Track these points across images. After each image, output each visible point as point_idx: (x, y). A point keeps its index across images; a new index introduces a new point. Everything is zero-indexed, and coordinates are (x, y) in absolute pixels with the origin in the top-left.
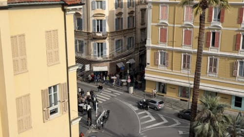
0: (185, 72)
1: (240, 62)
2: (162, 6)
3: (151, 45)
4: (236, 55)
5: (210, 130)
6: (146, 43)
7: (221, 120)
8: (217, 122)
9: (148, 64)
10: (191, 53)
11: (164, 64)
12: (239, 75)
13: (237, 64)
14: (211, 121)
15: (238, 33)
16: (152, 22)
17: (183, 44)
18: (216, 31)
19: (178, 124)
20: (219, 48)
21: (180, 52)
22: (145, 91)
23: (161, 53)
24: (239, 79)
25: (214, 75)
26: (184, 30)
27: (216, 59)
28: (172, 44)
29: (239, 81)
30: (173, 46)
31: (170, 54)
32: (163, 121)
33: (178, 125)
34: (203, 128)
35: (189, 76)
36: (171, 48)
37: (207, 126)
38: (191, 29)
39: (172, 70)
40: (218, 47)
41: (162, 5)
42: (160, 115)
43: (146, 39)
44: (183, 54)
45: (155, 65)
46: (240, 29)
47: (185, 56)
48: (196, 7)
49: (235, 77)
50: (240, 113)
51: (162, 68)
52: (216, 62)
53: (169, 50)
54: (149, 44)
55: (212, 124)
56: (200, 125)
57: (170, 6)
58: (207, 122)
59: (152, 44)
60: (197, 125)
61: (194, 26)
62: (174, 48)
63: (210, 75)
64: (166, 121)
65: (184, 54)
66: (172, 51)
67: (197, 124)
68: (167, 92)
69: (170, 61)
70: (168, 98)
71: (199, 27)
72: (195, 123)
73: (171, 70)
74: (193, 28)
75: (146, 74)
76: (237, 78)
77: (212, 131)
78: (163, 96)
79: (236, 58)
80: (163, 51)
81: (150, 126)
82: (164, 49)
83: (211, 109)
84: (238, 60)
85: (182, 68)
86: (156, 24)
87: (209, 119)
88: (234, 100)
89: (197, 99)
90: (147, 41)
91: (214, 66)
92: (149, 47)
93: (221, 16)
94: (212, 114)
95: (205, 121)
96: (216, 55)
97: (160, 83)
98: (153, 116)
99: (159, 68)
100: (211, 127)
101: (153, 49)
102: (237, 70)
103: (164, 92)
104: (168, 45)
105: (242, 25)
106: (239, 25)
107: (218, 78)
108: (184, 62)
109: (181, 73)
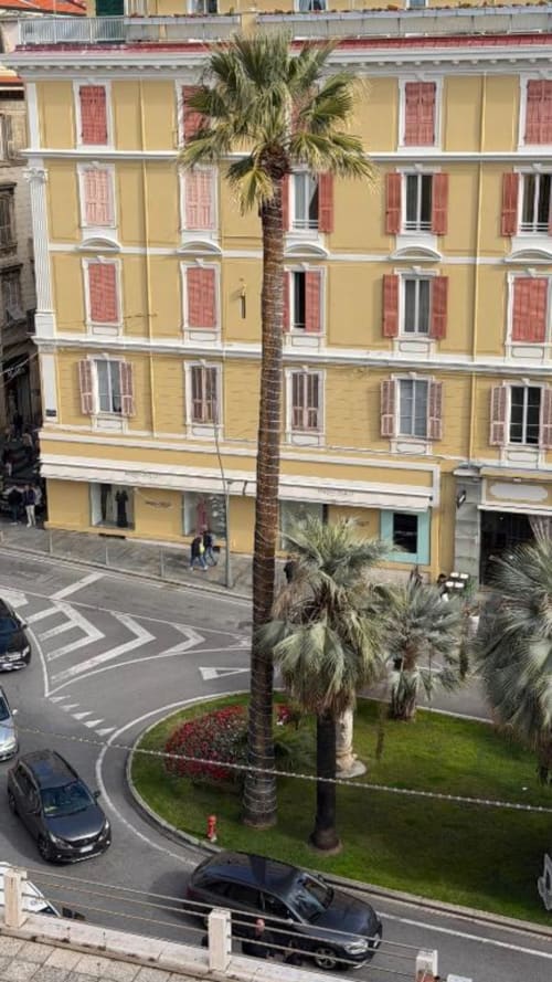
0: (202, 436)
1: (402, 381)
2: (87, 171)
3: (57, 335)
4: (386, 356)
5: (329, 646)
6: (32, 329)
7: (365, 606)
8: (354, 616)
9: (52, 413)
10: (220, 359)
11: (117, 410)
12: (402, 432)
13: (393, 390)
14: (331, 615)
15: (388, 272)
16: (54, 238)
17: (186, 326)
18: (307, 267)
19: (192, 642)
20: (323, 333)
21: (178, 356)
22: (46, 524)
23: (102, 364)
24: (403, 448)
25: (314, 440)
26: (184, 268)
27: (316, 378)
28: (141, 329)
29: (402, 455)
30: (147, 335)
31: (138, 367)
32: (135, 637)
33: (194, 648)
34: (305, 643)
35: (223, 450)
36: (140, 341)
37: (318, 631)
38: (214, 265)
39: (152, 430)
40: (318, 328)
41: (88, 166)
42: (120, 616)
43: (31, 314)
44: (187, 366)
45: (81, 415)
46: (394, 257)
47: (196, 372)
48: (241, 174)
49: (388, 438)
50: (415, 572)
51: (107, 427)
52: (316, 388)
53: (130, 352)
54: (46, 329)
55: (336, 622)
56: (291, 633)
57: (118, 171)
58: (318, 618)
59: (59, 329)
60: (280, 637)
61: (225, 253)
62: (153, 342)
63: (298, 439)
64: (145, 637)
65: (196, 364)
66: (145, 355)
67: (282, 631)
68: (138, 523)
69: (138, 395)
70: (145, 547)
71: (260, 255)
72: (272, 629)
73: (145, 433)
74: (219, 257)
75: (44, 457)
76: (393, 445)
77: (340, 649)
78: (123, 537)
79: (389, 368)
80: (107, 356)
81: (87, 665)
82: (113, 350)
83: (329, 568)
84: (393, 377)
85: (189, 421)
86: (70, 247)
87: (323, 605)
88: (388, 528)
89: (272, 536)
90: (38, 320)
91: (309, 405)
92: (48, 345)
93: (321, 209)
94: (334, 588)
95: (309, 614)
96: (315, 363)
97: (105, 488)
98: (93, 621)
99: (95, 429)
100: (334, 635)
101: (66, 350)
102: (392, 412)
103: (124, 522)
104: (126, 333)
105: (399, 241)
106: (391, 240)
107: (329, 450)
108: (194, 396)
109: (185, 440)
